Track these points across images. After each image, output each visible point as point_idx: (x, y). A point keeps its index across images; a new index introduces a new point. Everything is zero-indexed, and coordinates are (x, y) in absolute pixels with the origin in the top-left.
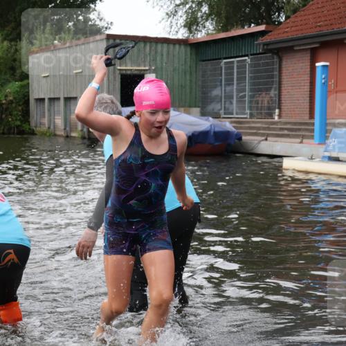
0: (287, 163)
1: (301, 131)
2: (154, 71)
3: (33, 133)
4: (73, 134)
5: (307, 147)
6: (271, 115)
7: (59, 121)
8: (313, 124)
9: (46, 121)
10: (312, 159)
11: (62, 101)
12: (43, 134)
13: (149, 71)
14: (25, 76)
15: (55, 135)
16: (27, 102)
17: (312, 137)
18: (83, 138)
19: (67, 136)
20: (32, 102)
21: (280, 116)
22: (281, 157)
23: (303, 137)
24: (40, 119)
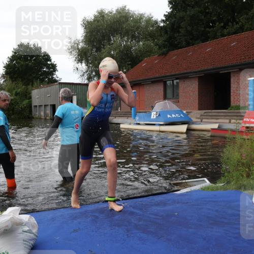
0: (122, 126)
1: (127, 115)
2: (76, 95)
3: (33, 118)
4: (48, 118)
5: (129, 120)
6: (117, 109)
7: (42, 113)
8: (131, 112)
9: (38, 113)
10: (130, 124)
11: (43, 107)
12: (37, 118)
13: (74, 95)
14: (30, 98)
15: (41, 119)
16: (31, 107)
17: (131, 117)
18: (51, 119)
19: (45, 119)
20: (33, 107)
21: (120, 110)
22: (119, 124)
23: (128, 117)
24: (36, 113)
